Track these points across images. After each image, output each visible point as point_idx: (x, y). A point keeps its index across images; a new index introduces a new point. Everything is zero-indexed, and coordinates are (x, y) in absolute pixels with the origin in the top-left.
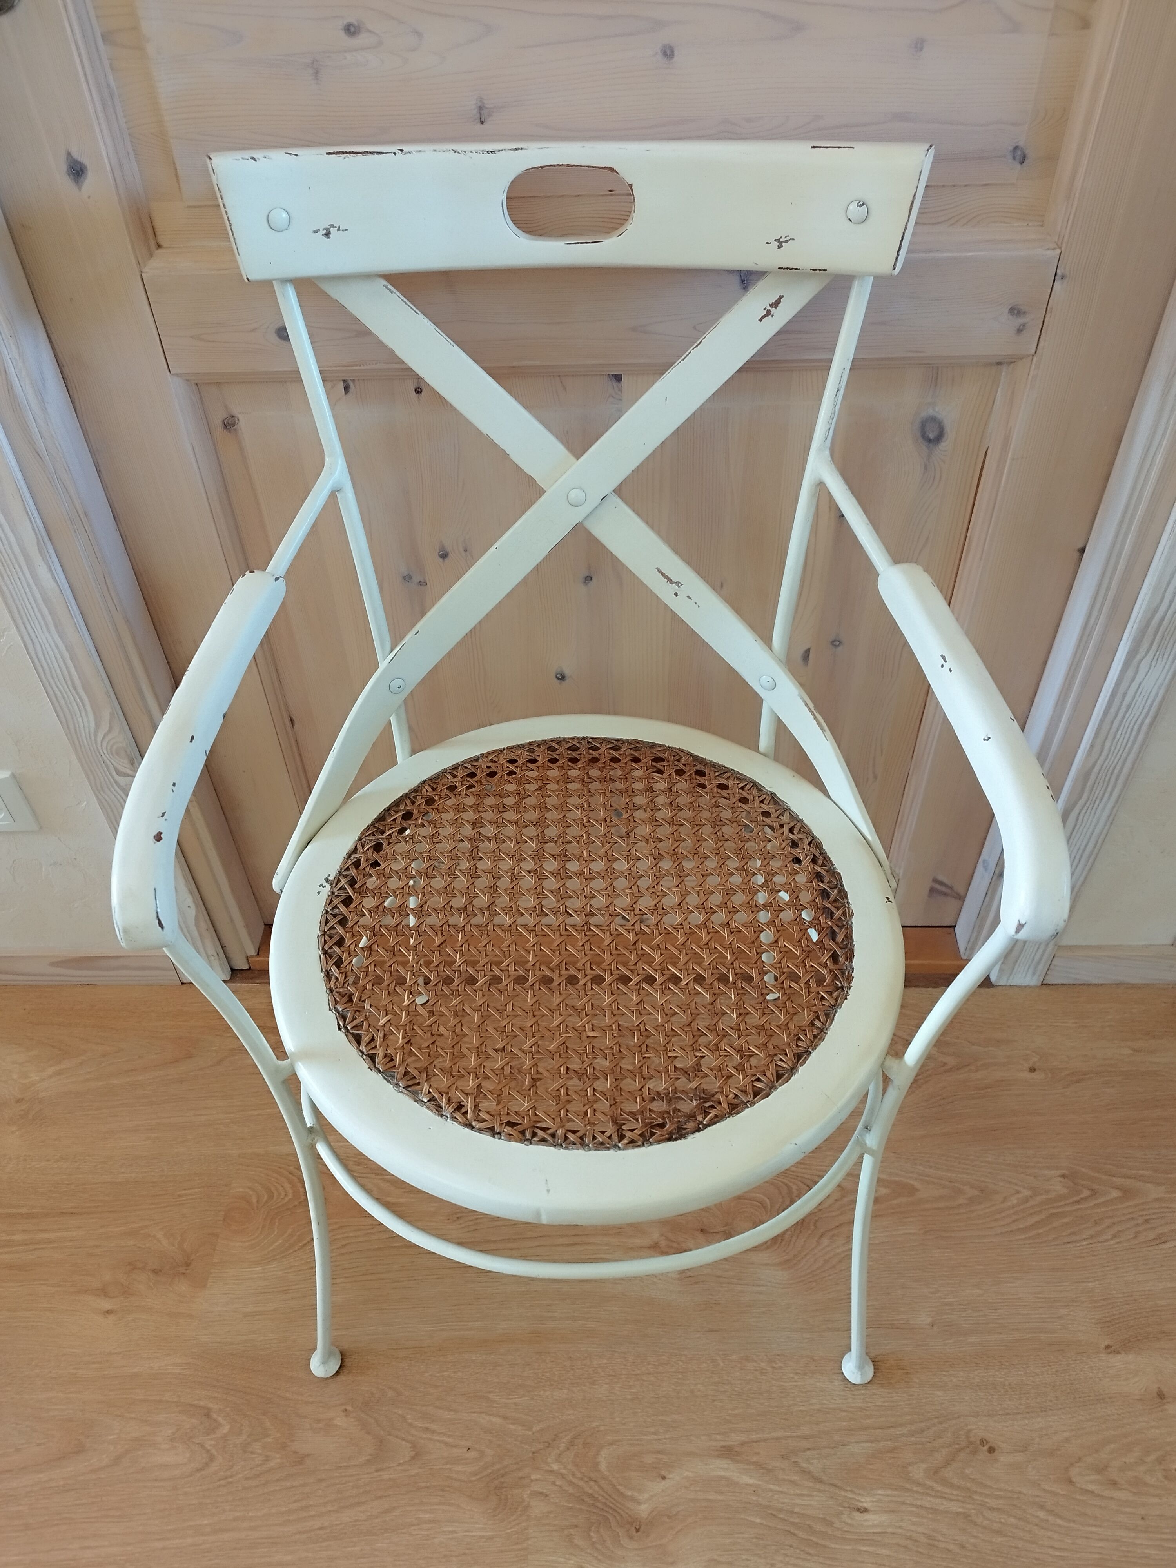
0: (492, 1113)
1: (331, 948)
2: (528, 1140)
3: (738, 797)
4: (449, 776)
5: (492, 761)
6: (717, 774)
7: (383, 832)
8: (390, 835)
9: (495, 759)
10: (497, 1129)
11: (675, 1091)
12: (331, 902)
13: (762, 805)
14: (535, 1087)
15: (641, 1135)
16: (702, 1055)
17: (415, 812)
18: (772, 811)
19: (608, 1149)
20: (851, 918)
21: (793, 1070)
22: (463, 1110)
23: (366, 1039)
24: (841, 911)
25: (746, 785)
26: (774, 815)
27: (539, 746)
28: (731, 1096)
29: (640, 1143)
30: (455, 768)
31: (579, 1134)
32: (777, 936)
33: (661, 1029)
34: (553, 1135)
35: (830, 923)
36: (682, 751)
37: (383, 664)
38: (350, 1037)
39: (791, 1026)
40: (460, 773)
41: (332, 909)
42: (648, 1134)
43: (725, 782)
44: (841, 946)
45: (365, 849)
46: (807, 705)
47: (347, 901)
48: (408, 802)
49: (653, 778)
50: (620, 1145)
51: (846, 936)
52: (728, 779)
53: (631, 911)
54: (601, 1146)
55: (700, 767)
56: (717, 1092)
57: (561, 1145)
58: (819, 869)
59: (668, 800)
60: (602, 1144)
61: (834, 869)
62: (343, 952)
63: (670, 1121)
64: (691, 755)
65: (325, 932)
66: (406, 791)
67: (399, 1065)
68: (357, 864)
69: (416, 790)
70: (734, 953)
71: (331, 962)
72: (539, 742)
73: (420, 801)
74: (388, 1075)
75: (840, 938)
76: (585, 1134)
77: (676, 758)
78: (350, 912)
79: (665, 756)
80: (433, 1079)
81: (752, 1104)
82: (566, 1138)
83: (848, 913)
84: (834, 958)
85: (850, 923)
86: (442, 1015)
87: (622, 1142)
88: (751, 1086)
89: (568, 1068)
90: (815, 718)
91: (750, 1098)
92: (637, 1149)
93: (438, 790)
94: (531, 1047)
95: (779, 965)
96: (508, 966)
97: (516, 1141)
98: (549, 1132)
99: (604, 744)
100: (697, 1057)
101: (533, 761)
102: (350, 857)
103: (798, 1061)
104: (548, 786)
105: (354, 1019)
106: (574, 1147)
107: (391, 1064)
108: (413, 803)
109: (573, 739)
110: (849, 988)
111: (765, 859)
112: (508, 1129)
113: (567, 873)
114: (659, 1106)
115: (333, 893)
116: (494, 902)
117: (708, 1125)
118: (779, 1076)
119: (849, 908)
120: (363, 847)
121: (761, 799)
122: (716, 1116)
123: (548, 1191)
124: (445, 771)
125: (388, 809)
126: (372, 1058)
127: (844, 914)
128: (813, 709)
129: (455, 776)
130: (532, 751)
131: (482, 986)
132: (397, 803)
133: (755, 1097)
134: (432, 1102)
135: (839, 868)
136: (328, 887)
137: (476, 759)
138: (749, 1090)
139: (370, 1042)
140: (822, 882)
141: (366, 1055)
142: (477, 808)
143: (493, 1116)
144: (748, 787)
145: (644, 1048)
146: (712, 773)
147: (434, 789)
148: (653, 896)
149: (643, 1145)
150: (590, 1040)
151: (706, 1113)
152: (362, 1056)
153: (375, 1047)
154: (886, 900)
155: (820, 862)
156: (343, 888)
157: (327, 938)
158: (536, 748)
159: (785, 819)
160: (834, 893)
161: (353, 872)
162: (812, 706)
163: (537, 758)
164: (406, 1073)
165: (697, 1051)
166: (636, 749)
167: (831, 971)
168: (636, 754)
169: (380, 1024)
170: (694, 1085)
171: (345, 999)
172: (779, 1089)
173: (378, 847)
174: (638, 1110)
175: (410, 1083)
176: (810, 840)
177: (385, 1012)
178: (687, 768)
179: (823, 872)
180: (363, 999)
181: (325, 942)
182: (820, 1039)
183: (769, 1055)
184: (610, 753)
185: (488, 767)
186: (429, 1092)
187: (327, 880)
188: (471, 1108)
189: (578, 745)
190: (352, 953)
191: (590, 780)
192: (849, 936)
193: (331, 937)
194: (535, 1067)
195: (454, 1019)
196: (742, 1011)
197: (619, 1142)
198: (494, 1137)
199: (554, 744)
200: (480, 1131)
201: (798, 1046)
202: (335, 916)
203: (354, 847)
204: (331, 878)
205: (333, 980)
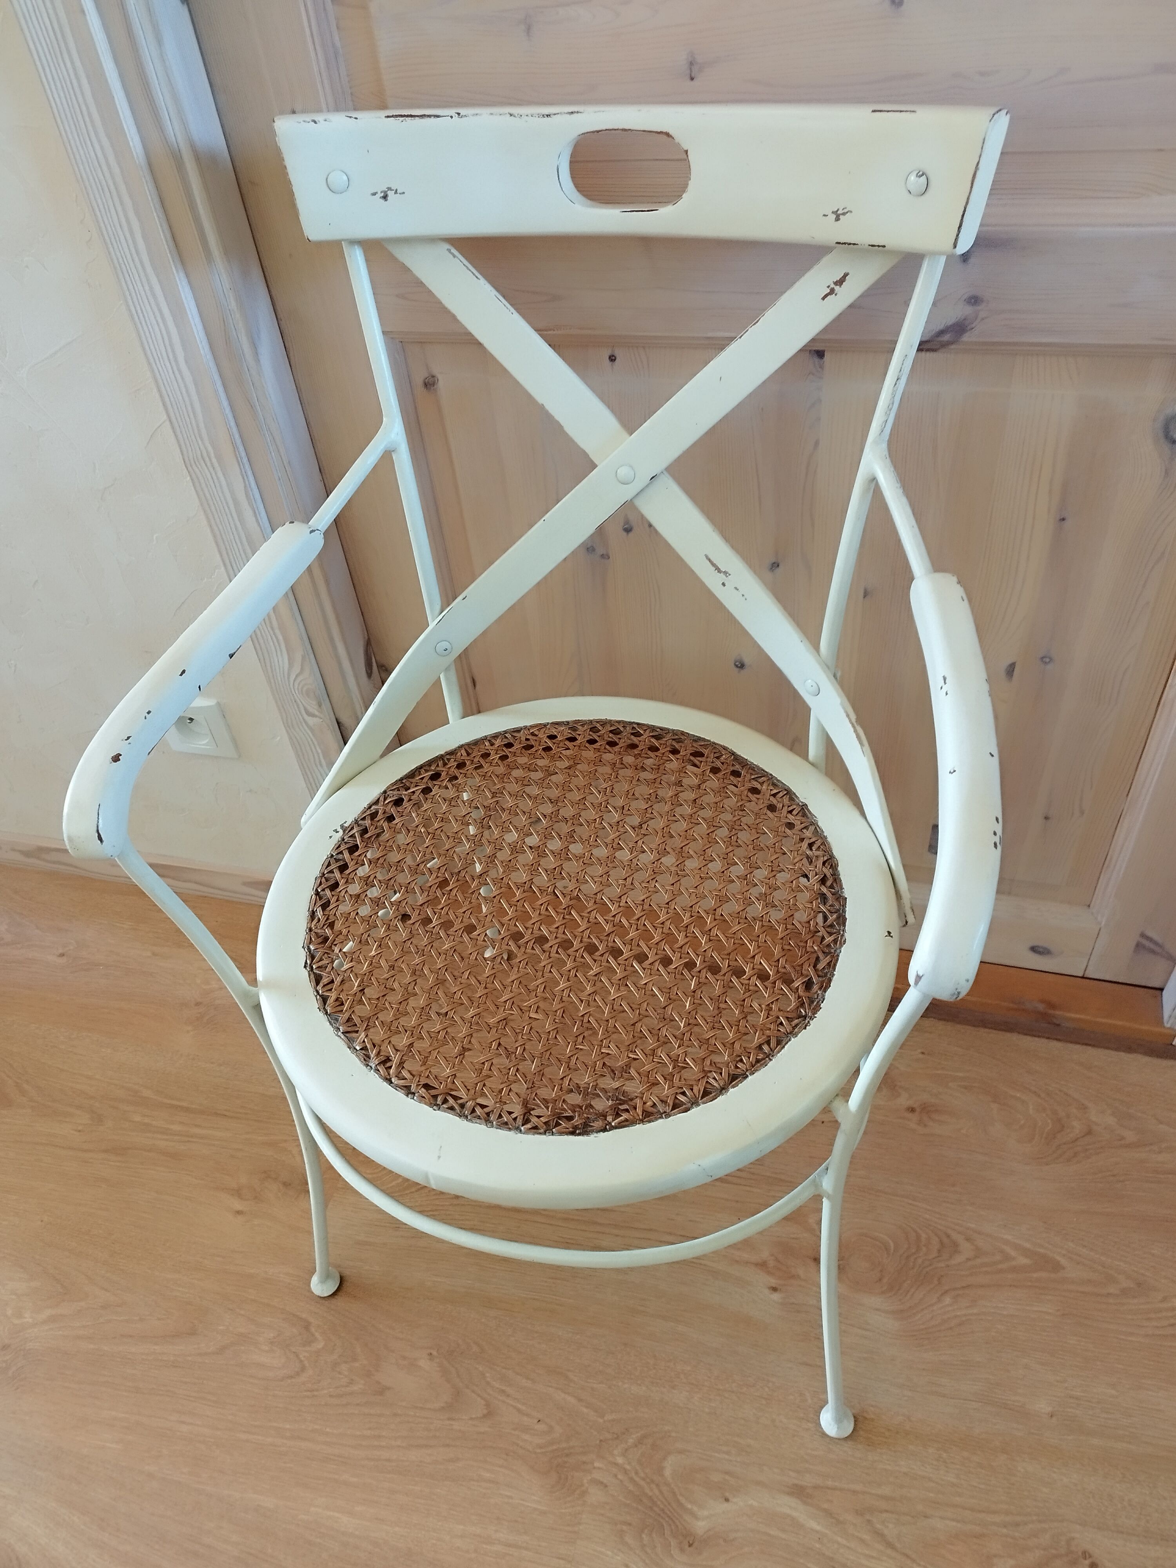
0: (414, 1073)
1: (323, 890)
2: (437, 1105)
3: (767, 803)
4: (487, 744)
5: (533, 734)
6: (753, 777)
7: (407, 789)
8: (414, 792)
9: (536, 733)
10: (413, 1089)
11: (595, 1087)
12: (339, 846)
13: (789, 816)
14: (462, 1056)
15: (545, 1123)
16: (635, 1057)
17: (444, 774)
18: (797, 823)
19: (510, 1129)
20: (841, 946)
21: (723, 1090)
22: (388, 1065)
23: (325, 981)
24: (832, 938)
25: (779, 792)
26: (798, 826)
27: (583, 725)
28: (649, 1103)
29: (542, 1131)
30: (496, 736)
31: (487, 1110)
32: (756, 951)
33: (603, 1024)
34: (462, 1106)
35: (816, 948)
36: (725, 748)
37: (432, 625)
38: (312, 976)
39: (737, 1046)
40: (498, 743)
41: (337, 854)
42: (552, 1124)
43: (758, 786)
44: (820, 973)
45: (387, 802)
46: (848, 716)
47: (353, 849)
48: (441, 763)
49: (685, 772)
50: (522, 1128)
51: (829, 964)
52: (762, 784)
53: (617, 902)
54: (505, 1125)
55: (738, 767)
56: (637, 1097)
57: (467, 1117)
58: (824, 890)
59: (693, 796)
60: (506, 1123)
61: (842, 892)
62: (333, 896)
63: (579, 1115)
64: (733, 754)
65: (324, 874)
66: (442, 753)
67: (346, 1011)
68: (373, 816)
69: (452, 753)
70: (704, 961)
71: (319, 903)
72: (585, 721)
73: (453, 763)
74: (332, 1018)
75: (820, 966)
76: (493, 1111)
77: (716, 755)
78: (352, 860)
79: (706, 752)
80: (371, 1030)
81: (668, 1116)
82: (473, 1111)
83: (839, 941)
84: (808, 985)
85: (838, 951)
86: (402, 971)
87: (524, 1126)
88: (673, 1097)
89: (499, 1044)
90: (855, 731)
91: (668, 1109)
92: (537, 1136)
93: (472, 756)
94: (473, 1017)
95: (747, 982)
96: (479, 935)
97: (425, 1104)
98: (460, 1101)
99: (648, 731)
100: (629, 1058)
101: (572, 739)
102: (370, 807)
103: (731, 1082)
104: (579, 766)
105: (321, 960)
106: (478, 1121)
107: (339, 1008)
108: (445, 764)
109: (619, 722)
110: (812, 1019)
111: (772, 871)
112: (423, 1091)
113: (567, 854)
114: (575, 1099)
115: (343, 840)
116: (488, 871)
117: (616, 1128)
118: (706, 1093)
119: (843, 935)
120: (385, 800)
121: (790, 809)
122: (626, 1120)
123: (439, 1157)
124: (485, 738)
125: (421, 767)
126: (324, 1000)
127: (835, 941)
128: (854, 720)
129: (492, 744)
130: (574, 729)
131: (448, 950)
132: (430, 763)
133: (674, 1108)
134: (363, 1052)
135: (847, 893)
136: (341, 832)
137: (518, 730)
138: (670, 1102)
139: (328, 984)
140: (825, 904)
141: (320, 996)
142: (503, 778)
143: (414, 1076)
144: (781, 794)
145: (580, 1038)
146: (748, 776)
147: (468, 754)
148: (644, 890)
149: (545, 1133)
150: (531, 1021)
151: (618, 1115)
152: (316, 996)
153: (331, 990)
154: (887, 934)
155: (829, 883)
156: (353, 836)
157: (323, 879)
158: (580, 727)
159: (808, 833)
160: (831, 918)
161: (367, 822)
162: (853, 717)
163: (577, 737)
164: (349, 1020)
165: (631, 1052)
166: (679, 741)
167: (799, 997)
168: (677, 746)
169: (342, 969)
170: (616, 1084)
171: (320, 940)
172: (702, 1106)
173: (398, 802)
174: (552, 1099)
175: (349, 1029)
176: (826, 858)
177: (351, 958)
178: (725, 766)
179: (829, 895)
180: (335, 943)
181: (321, 884)
182: (762, 1065)
183: (704, 1070)
184: (650, 741)
185: (527, 740)
186: (364, 1041)
187: (342, 826)
188: (396, 1064)
189: (622, 729)
190: (341, 898)
191: (622, 766)
192: (832, 965)
193: (327, 880)
194: (470, 1037)
195: (410, 976)
196: (691, 1021)
197: (523, 1125)
198: (407, 1096)
199: (598, 725)
200: (397, 1087)
201: (737, 1067)
202: (337, 860)
203: (377, 799)
204: (346, 825)
205: (316, 920)
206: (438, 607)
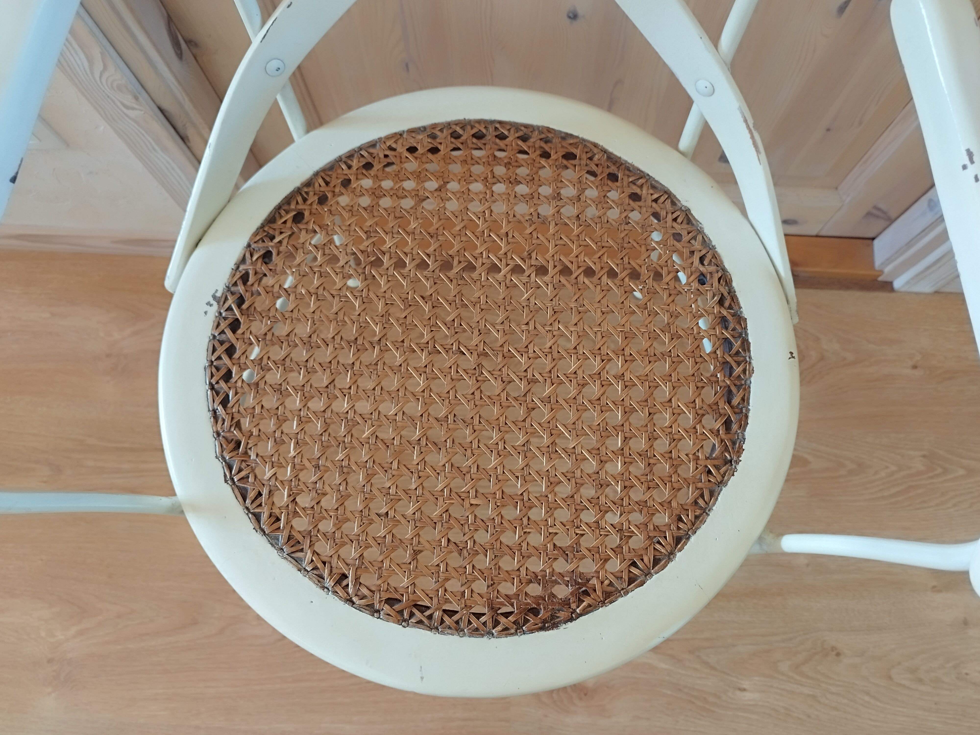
0: (373, 589)
1: (217, 383)
2: (404, 620)
3: (651, 211)
4: (344, 167)
5: (391, 148)
6: (630, 180)
7: (272, 238)
8: (280, 242)
9: (394, 146)
10: (377, 606)
11: (552, 573)
12: (218, 325)
13: (675, 225)
14: (415, 561)
15: (514, 623)
16: (582, 532)
17: (307, 213)
18: (684, 233)
19: (482, 636)
20: (750, 376)
21: (671, 556)
22: (344, 583)
23: (251, 495)
24: (741, 368)
25: (661, 196)
26: (686, 238)
27: (441, 130)
28: (607, 582)
29: (513, 631)
30: (350, 155)
31: (456, 617)
32: (672, 394)
33: (543, 500)
34: (430, 617)
35: (728, 382)
36: (596, 145)
37: (256, 41)
38: (236, 491)
39: (674, 504)
40: (355, 163)
41: (220, 334)
42: (521, 622)
43: (638, 191)
44: (736, 410)
45: (254, 258)
46: (746, 121)
47: (235, 326)
48: (300, 199)
49: (561, 181)
50: (494, 631)
51: (743, 399)
52: (641, 187)
53: (525, 352)
54: (476, 632)
55: (613, 169)
56: (593, 577)
57: (437, 629)
58: (725, 312)
59: (575, 212)
60: (477, 630)
61: (741, 312)
62: (230, 388)
63: (544, 608)
64: (605, 151)
65: (212, 362)
66: (298, 184)
67: (284, 527)
68: (245, 278)
69: (309, 183)
70: (626, 413)
71: (218, 400)
72: (442, 124)
73: (313, 199)
74: (273, 541)
75: (736, 401)
76: (461, 618)
77: (589, 155)
78: (237, 339)
79: (577, 152)
80: (316, 544)
81: (626, 593)
82: (442, 622)
83: (748, 371)
84: (728, 424)
85: (748, 382)
86: (327, 470)
87: (495, 630)
88: (627, 571)
89: (449, 540)
90: (752, 137)
91: (625, 585)
92: (509, 638)
93: (332, 185)
94: (414, 513)
95: (669, 430)
96: (396, 415)
97: (394, 622)
98: (428, 613)
99: (512, 131)
100: (577, 534)
101: (434, 150)
102: (238, 268)
103: (677, 545)
104: (449, 186)
105: (240, 470)
106: (449, 631)
107: (275, 526)
108: (305, 200)
109: (479, 122)
110: (737, 462)
111: (670, 295)
112: (387, 608)
113: (462, 300)
114: (535, 590)
115: (220, 314)
116: (385, 334)
117: (581, 615)
118: (656, 562)
119: (750, 363)
120: (252, 255)
121: (675, 215)
122: (589, 606)
123: (422, 678)
124: (339, 160)
125: (278, 208)
126: (257, 517)
127: (744, 371)
128: (751, 126)
129: (350, 167)
130: (433, 137)
131: (369, 438)
132: (288, 200)
133: (630, 583)
134: (315, 572)
135: (746, 312)
136: (215, 304)
137: (373, 144)
138: (625, 576)
139: (256, 498)
140: (726, 328)
141: (252, 513)
142: (372, 211)
143: (373, 592)
144: (662, 199)
145: (525, 520)
146: (625, 178)
147: (327, 183)
148: (550, 335)
149: (516, 633)
150: (473, 508)
151: (581, 601)
152: (247, 514)
153: (260, 505)
154: (790, 356)
155: (727, 304)
156: (230, 309)
157: (214, 370)
158: (439, 133)
159: (697, 245)
160: (737, 345)
161: (241, 288)
162: (751, 122)
163: (439, 147)
164: (290, 538)
165: (577, 527)
166: (547, 141)
167: (722, 441)
168: (547, 147)
169: (265, 478)
170: (570, 567)
171: (232, 446)
172: (655, 577)
173: (267, 256)
174: (514, 594)
175: (293, 549)
176: (720, 275)
177: (271, 463)
178: (600, 169)
179: (729, 317)
180: (249, 446)
181: (212, 376)
182: (701, 522)
183: (649, 537)
184: (518, 145)
185: (386, 156)
186: (312, 561)
187: (214, 297)
188: (352, 582)
189: (484, 131)
190: (239, 390)
191: (494, 180)
192: (745, 400)
193: (218, 369)
194: (417, 537)
195: (339, 476)
196: (627, 484)
197: (493, 629)
198: (373, 615)
199: (458, 129)
200: (360, 608)
201: (679, 528)
202: (222, 343)
203: (242, 255)
204: (219, 294)
205: (220, 422)
206: (258, 19)
